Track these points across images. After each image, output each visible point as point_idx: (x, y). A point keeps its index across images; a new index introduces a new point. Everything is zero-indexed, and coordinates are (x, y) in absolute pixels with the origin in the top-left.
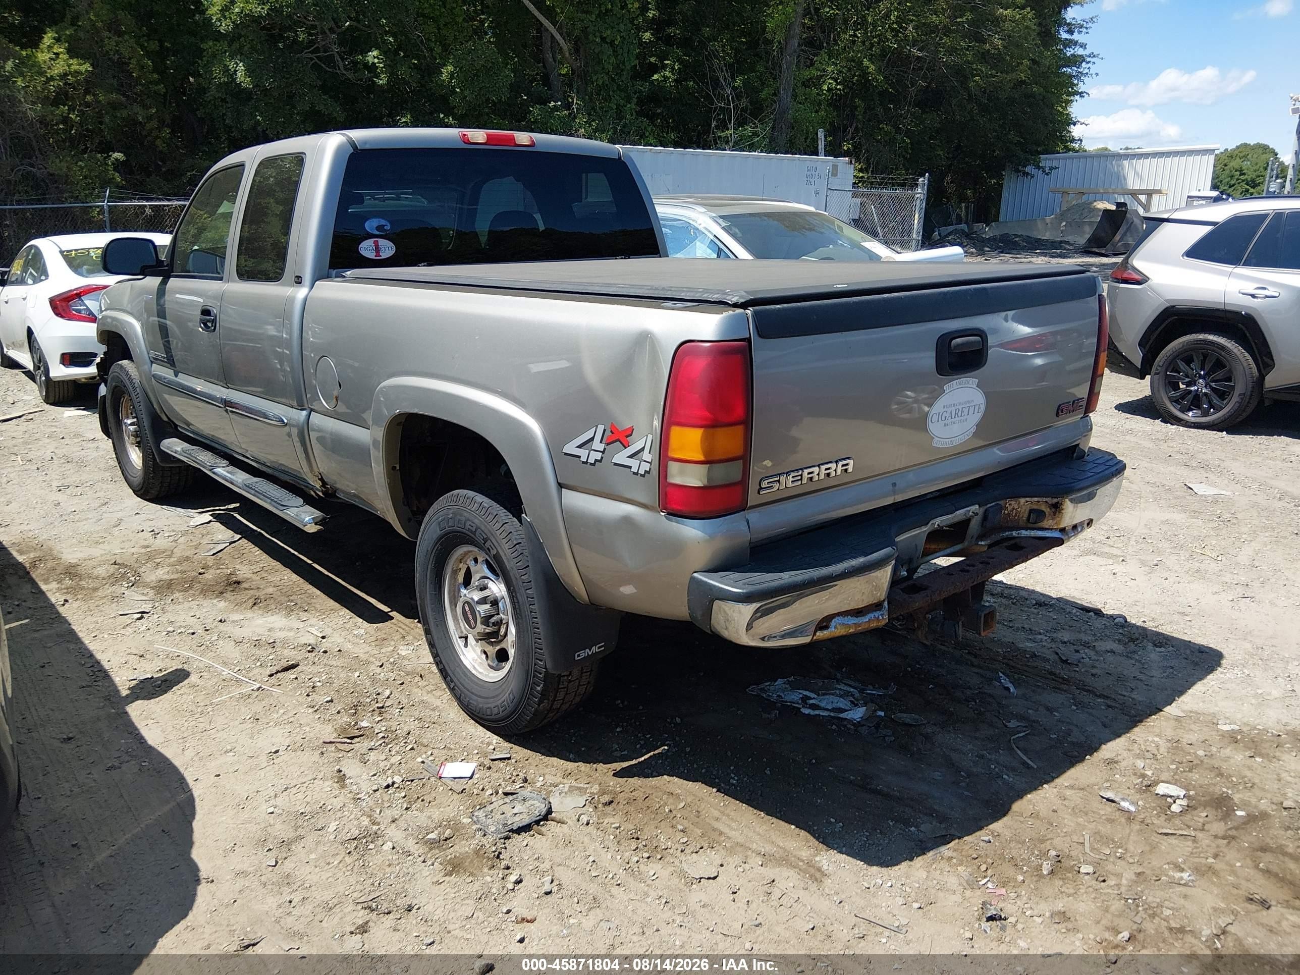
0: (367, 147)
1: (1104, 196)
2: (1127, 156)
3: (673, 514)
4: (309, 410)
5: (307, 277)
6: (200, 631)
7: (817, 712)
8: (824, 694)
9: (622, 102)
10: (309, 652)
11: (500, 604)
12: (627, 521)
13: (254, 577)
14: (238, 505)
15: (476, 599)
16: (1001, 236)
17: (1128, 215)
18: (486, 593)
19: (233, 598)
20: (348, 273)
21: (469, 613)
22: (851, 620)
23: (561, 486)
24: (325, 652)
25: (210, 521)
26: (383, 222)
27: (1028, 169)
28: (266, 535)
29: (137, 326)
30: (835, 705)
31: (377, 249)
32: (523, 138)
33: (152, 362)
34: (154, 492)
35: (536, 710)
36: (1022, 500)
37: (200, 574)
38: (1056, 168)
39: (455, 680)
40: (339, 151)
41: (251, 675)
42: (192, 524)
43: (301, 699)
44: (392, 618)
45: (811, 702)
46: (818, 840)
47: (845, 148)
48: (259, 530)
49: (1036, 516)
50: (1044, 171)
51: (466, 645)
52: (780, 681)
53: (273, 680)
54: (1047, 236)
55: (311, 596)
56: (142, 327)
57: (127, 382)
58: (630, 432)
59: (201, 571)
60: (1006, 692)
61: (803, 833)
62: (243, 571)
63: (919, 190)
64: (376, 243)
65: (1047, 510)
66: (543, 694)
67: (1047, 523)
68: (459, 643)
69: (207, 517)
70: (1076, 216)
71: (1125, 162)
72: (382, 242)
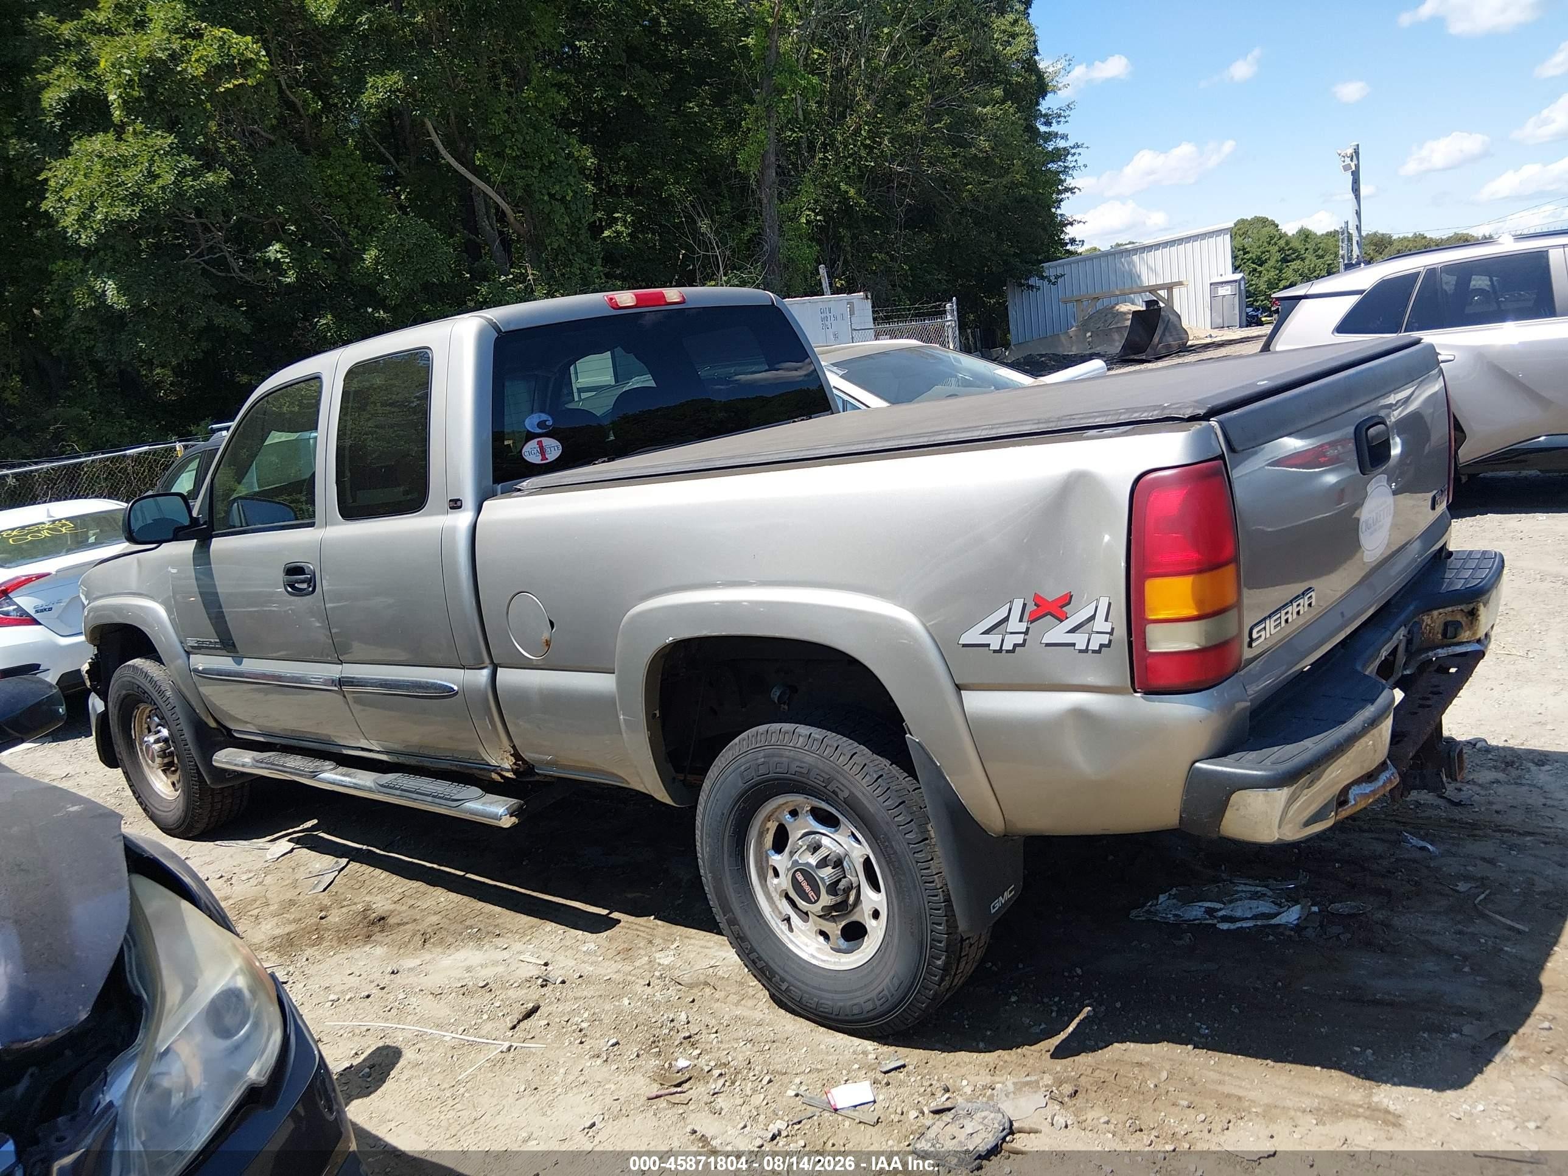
0: (512, 328)
1: (1124, 297)
2: (1135, 251)
3: (1151, 691)
4: (491, 667)
5: (469, 500)
6: (375, 991)
7: (1238, 925)
8: (1231, 902)
9: (586, 265)
10: (542, 986)
11: (845, 864)
12: (1079, 714)
13: (398, 907)
14: (315, 821)
15: (814, 863)
16: (1025, 358)
17: (1162, 313)
18: (822, 853)
19: (388, 940)
20: (524, 484)
21: (804, 884)
22: (1367, 788)
23: (959, 688)
24: (563, 982)
25: (293, 849)
26: (544, 417)
27: (1031, 282)
28: (378, 851)
29: (161, 611)
30: (1255, 912)
31: (542, 451)
32: (672, 294)
33: (188, 653)
34: (200, 827)
35: (936, 993)
36: (1435, 613)
37: (321, 918)
38: (1062, 276)
39: (788, 978)
40: (481, 337)
41: (483, 1032)
42: (269, 857)
43: (577, 1049)
44: (619, 921)
45: (1220, 914)
46: (1358, 1076)
47: (838, 285)
48: (365, 847)
49: (1451, 630)
50: (1050, 281)
51: (791, 929)
52: (1162, 898)
53: (519, 1032)
54: (1074, 351)
55: (491, 916)
56: (169, 611)
57: (148, 687)
58: (1067, 599)
59: (323, 914)
60: (1424, 854)
61: (1334, 1073)
62: (381, 904)
63: (949, 317)
64: (540, 443)
65: (1463, 620)
66: (946, 969)
67: (1465, 635)
68: (779, 928)
69: (284, 845)
70: (1100, 325)
71: (1134, 257)
72: (547, 442)
